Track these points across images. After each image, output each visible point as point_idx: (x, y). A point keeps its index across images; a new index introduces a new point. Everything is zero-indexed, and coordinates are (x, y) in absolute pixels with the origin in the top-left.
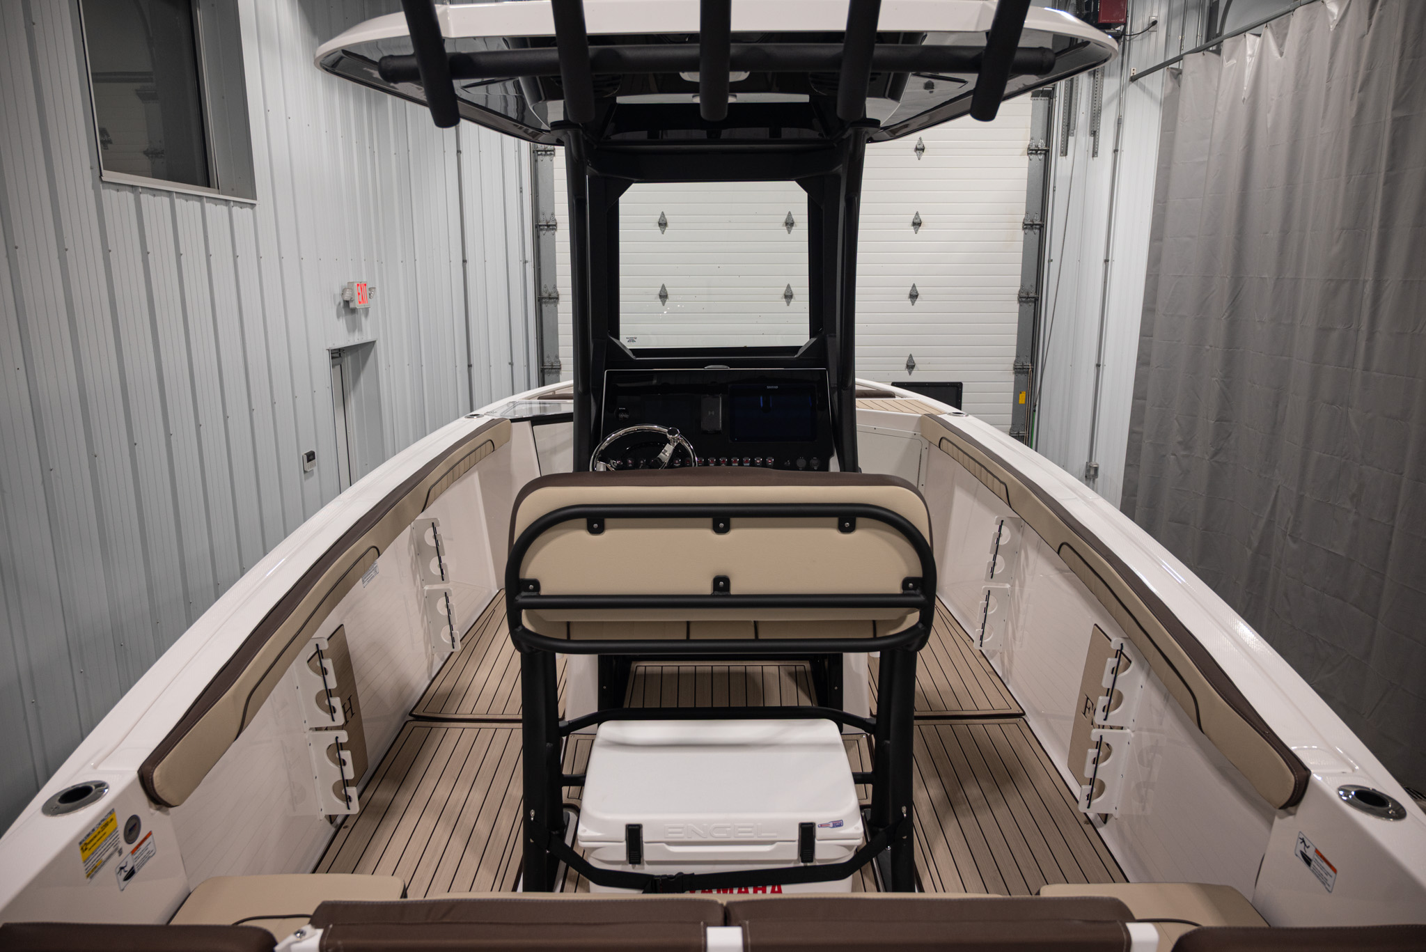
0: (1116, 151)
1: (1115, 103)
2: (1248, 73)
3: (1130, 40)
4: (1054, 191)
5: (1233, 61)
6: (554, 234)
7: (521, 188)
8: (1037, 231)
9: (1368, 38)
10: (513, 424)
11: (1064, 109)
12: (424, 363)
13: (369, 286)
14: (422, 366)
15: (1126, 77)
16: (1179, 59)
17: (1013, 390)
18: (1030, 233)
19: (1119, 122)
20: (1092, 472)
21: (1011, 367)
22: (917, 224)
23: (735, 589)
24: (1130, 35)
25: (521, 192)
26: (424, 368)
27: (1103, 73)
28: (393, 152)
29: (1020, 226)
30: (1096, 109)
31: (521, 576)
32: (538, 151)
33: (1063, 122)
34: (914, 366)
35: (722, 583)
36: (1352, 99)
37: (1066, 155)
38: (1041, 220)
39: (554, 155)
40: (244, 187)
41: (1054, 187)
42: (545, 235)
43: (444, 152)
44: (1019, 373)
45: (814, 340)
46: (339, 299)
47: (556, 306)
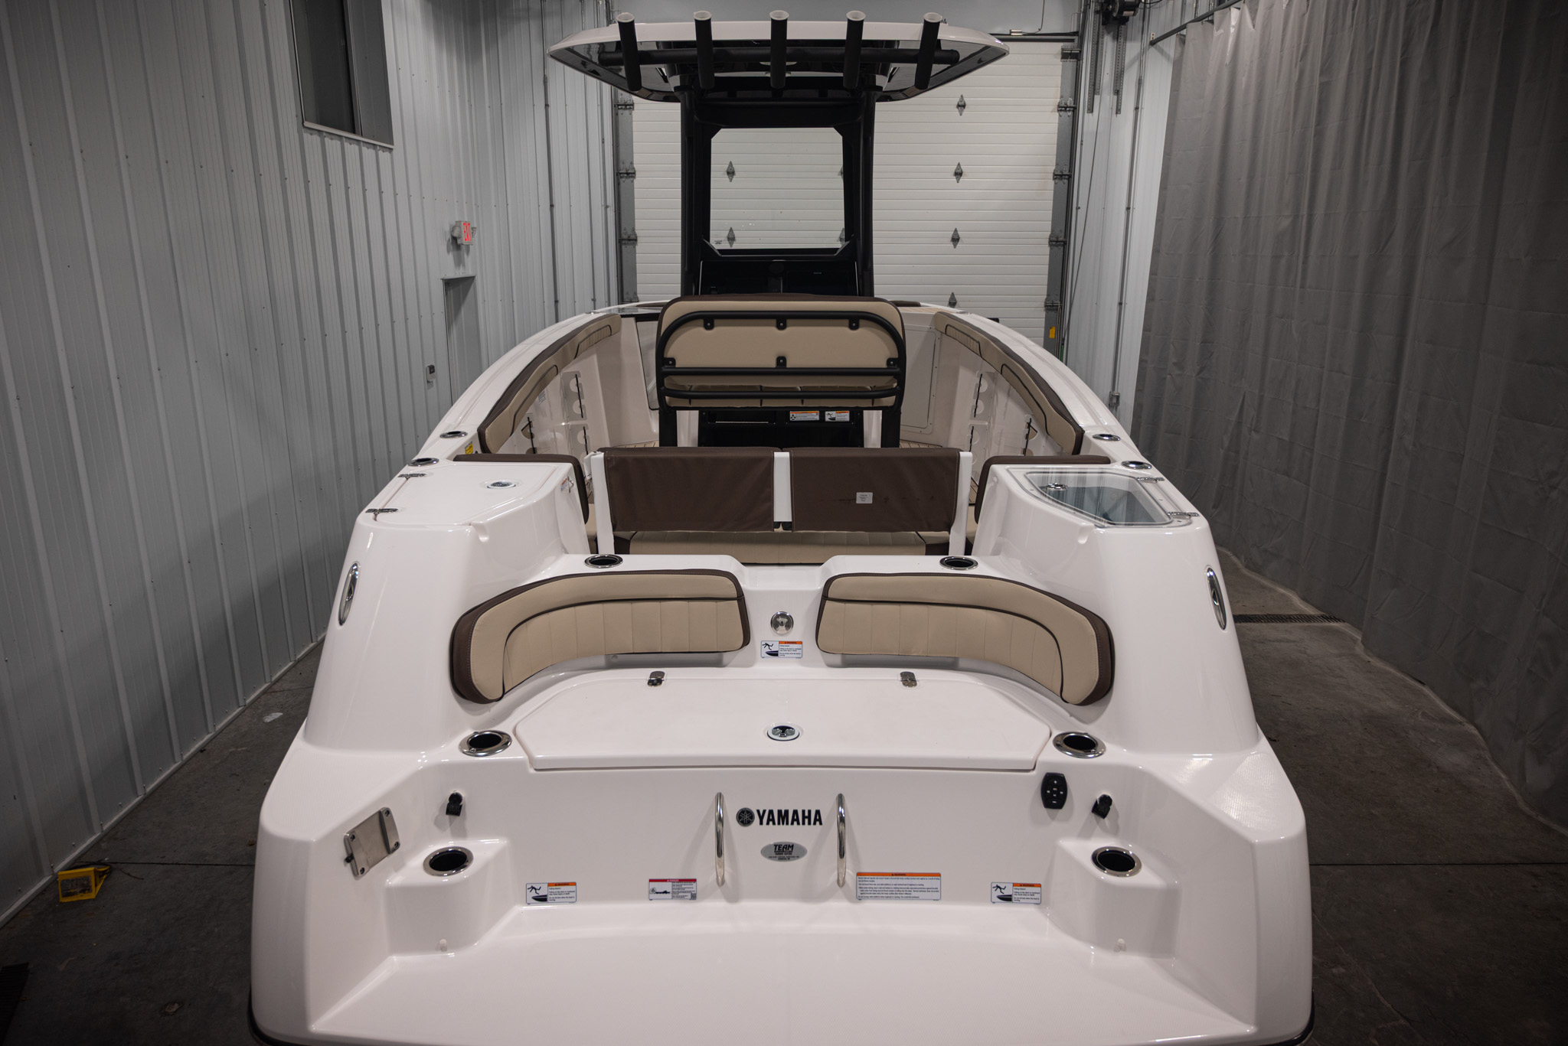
0: (1137, 108)
1: (1136, 65)
2: (1231, 41)
3: (1150, 8)
4: (1082, 144)
5: (1221, 31)
6: (633, 182)
7: (603, 139)
8: (1066, 181)
9: (1307, 15)
10: (623, 319)
11: (1091, 70)
12: (515, 300)
13: (471, 226)
14: (513, 301)
15: (1146, 42)
16: (1184, 27)
17: (1044, 325)
18: (1060, 183)
19: (1140, 82)
20: (1115, 401)
21: (1043, 304)
22: (958, 174)
23: (789, 364)
24: (1150, 3)
25: (603, 142)
26: (515, 303)
27: (1126, 37)
28: (487, 105)
29: (1051, 176)
30: (1119, 70)
31: (665, 356)
32: (618, 105)
33: (1090, 82)
34: (955, 303)
35: (781, 361)
36: (1296, 67)
37: (1092, 112)
38: (1070, 171)
39: (633, 109)
40: (383, 134)
41: (1082, 141)
42: (624, 182)
43: (534, 105)
44: (1050, 310)
45: (848, 243)
46: (449, 236)
47: (634, 247)
